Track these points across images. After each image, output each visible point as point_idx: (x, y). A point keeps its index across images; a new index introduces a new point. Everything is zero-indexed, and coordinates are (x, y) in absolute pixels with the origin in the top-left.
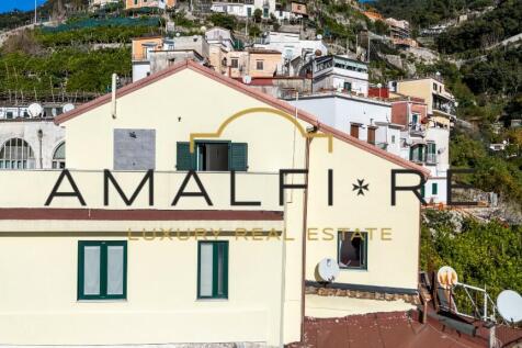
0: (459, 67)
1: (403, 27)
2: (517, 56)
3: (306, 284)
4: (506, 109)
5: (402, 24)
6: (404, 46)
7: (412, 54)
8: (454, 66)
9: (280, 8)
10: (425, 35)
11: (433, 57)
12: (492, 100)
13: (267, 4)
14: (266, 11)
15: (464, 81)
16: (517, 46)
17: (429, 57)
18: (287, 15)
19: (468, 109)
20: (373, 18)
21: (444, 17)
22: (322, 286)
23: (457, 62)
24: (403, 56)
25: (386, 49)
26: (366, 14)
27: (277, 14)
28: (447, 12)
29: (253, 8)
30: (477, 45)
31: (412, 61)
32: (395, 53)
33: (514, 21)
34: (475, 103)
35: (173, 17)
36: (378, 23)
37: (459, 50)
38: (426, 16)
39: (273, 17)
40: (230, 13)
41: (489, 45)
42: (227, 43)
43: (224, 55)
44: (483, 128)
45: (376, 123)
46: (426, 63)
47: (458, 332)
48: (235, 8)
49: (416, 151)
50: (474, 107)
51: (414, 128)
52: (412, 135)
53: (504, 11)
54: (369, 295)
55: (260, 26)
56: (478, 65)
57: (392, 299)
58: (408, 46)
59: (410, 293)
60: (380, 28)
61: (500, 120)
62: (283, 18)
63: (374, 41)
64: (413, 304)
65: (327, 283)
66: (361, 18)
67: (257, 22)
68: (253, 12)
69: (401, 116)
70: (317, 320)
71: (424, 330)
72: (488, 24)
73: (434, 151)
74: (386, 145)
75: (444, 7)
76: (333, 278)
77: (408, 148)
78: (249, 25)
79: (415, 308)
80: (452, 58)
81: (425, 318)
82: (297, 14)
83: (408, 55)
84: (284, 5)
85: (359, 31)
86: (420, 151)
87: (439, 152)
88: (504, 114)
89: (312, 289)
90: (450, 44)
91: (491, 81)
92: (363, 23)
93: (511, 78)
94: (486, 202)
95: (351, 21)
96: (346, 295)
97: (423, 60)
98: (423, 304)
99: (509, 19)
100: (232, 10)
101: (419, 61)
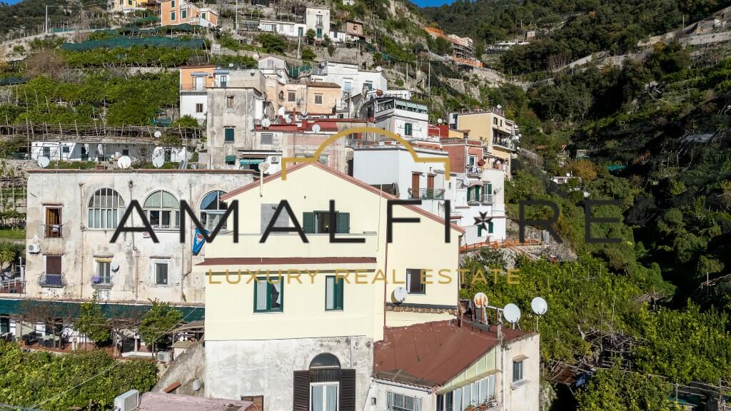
0: (525, 90)
1: (467, 45)
2: (584, 80)
3: (387, 304)
4: (572, 137)
5: (465, 42)
6: (467, 68)
7: (476, 76)
8: (521, 89)
9: (335, 28)
10: (491, 52)
11: (498, 79)
12: (558, 128)
13: (321, 24)
14: (320, 31)
15: (530, 105)
16: (584, 70)
17: (494, 79)
18: (342, 36)
19: (534, 137)
20: (434, 35)
21: (510, 33)
22: (396, 305)
23: (523, 85)
24: (466, 79)
25: (449, 72)
26: (427, 30)
27: (331, 35)
28: (514, 27)
29: (306, 28)
30: (544, 66)
31: (475, 84)
32: (458, 77)
33: (582, 42)
34: (541, 131)
35: (218, 37)
36: (440, 40)
37: (526, 71)
38: (493, 31)
39: (327, 40)
40: (280, 32)
41: (557, 67)
42: (283, 73)
43: (281, 88)
44: (548, 158)
45: (435, 171)
46: (490, 86)
47: (481, 330)
48: (285, 26)
49: (473, 192)
50: (540, 134)
51: (471, 170)
52: (469, 176)
53: (572, 30)
54: (426, 310)
55: (313, 48)
56: (545, 89)
57: (442, 312)
58: (472, 68)
59: (452, 308)
60: (442, 47)
61: (566, 149)
62: (338, 40)
63: (435, 63)
64: (455, 315)
65: (400, 303)
66: (421, 35)
67: (311, 43)
68: (305, 32)
69: (459, 159)
70: (393, 328)
71: (460, 331)
72: (556, 44)
73: (490, 192)
74: (443, 192)
75: (511, 21)
76: (404, 299)
77: (466, 189)
78: (302, 47)
79: (456, 318)
80: (519, 79)
81: (461, 323)
82: (353, 36)
83: (471, 78)
84: (339, 24)
85: (419, 50)
86: (477, 192)
87: (495, 193)
88: (570, 142)
89: (390, 307)
90: (516, 64)
91: (557, 106)
92: (424, 40)
93: (577, 104)
94: (539, 240)
95: (410, 39)
96: (412, 311)
97: (487, 82)
98: (460, 314)
99: (577, 39)
100: (282, 29)
101: (483, 83)
